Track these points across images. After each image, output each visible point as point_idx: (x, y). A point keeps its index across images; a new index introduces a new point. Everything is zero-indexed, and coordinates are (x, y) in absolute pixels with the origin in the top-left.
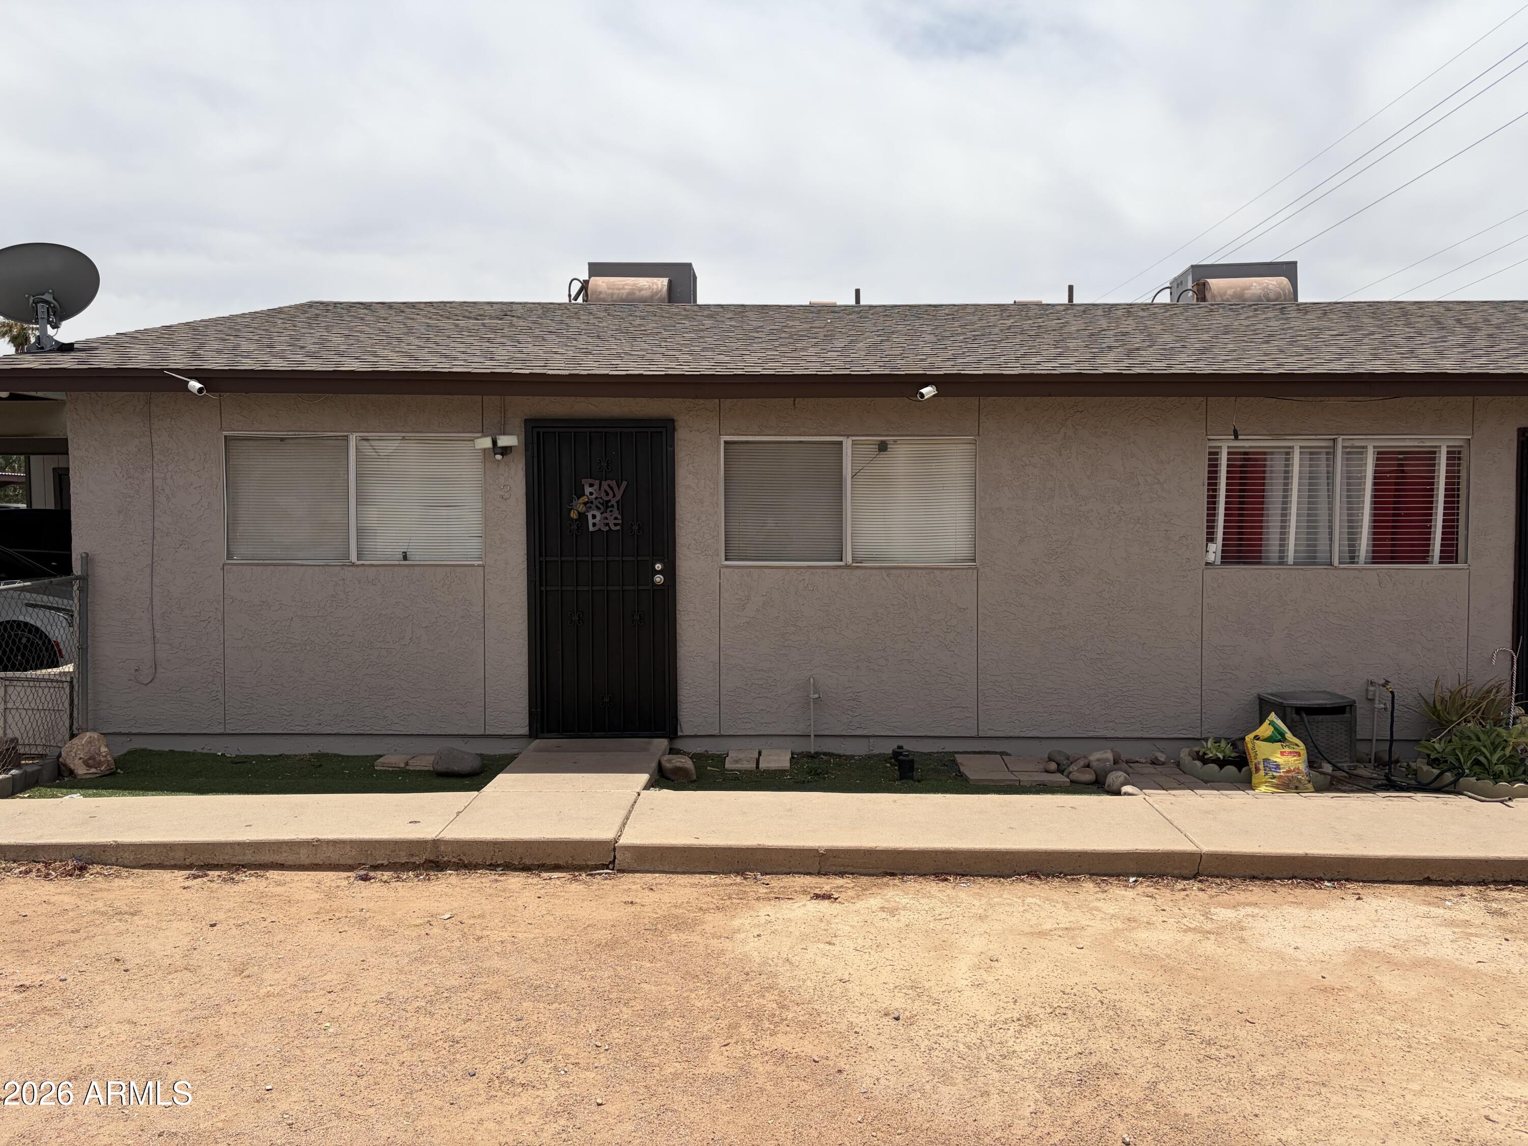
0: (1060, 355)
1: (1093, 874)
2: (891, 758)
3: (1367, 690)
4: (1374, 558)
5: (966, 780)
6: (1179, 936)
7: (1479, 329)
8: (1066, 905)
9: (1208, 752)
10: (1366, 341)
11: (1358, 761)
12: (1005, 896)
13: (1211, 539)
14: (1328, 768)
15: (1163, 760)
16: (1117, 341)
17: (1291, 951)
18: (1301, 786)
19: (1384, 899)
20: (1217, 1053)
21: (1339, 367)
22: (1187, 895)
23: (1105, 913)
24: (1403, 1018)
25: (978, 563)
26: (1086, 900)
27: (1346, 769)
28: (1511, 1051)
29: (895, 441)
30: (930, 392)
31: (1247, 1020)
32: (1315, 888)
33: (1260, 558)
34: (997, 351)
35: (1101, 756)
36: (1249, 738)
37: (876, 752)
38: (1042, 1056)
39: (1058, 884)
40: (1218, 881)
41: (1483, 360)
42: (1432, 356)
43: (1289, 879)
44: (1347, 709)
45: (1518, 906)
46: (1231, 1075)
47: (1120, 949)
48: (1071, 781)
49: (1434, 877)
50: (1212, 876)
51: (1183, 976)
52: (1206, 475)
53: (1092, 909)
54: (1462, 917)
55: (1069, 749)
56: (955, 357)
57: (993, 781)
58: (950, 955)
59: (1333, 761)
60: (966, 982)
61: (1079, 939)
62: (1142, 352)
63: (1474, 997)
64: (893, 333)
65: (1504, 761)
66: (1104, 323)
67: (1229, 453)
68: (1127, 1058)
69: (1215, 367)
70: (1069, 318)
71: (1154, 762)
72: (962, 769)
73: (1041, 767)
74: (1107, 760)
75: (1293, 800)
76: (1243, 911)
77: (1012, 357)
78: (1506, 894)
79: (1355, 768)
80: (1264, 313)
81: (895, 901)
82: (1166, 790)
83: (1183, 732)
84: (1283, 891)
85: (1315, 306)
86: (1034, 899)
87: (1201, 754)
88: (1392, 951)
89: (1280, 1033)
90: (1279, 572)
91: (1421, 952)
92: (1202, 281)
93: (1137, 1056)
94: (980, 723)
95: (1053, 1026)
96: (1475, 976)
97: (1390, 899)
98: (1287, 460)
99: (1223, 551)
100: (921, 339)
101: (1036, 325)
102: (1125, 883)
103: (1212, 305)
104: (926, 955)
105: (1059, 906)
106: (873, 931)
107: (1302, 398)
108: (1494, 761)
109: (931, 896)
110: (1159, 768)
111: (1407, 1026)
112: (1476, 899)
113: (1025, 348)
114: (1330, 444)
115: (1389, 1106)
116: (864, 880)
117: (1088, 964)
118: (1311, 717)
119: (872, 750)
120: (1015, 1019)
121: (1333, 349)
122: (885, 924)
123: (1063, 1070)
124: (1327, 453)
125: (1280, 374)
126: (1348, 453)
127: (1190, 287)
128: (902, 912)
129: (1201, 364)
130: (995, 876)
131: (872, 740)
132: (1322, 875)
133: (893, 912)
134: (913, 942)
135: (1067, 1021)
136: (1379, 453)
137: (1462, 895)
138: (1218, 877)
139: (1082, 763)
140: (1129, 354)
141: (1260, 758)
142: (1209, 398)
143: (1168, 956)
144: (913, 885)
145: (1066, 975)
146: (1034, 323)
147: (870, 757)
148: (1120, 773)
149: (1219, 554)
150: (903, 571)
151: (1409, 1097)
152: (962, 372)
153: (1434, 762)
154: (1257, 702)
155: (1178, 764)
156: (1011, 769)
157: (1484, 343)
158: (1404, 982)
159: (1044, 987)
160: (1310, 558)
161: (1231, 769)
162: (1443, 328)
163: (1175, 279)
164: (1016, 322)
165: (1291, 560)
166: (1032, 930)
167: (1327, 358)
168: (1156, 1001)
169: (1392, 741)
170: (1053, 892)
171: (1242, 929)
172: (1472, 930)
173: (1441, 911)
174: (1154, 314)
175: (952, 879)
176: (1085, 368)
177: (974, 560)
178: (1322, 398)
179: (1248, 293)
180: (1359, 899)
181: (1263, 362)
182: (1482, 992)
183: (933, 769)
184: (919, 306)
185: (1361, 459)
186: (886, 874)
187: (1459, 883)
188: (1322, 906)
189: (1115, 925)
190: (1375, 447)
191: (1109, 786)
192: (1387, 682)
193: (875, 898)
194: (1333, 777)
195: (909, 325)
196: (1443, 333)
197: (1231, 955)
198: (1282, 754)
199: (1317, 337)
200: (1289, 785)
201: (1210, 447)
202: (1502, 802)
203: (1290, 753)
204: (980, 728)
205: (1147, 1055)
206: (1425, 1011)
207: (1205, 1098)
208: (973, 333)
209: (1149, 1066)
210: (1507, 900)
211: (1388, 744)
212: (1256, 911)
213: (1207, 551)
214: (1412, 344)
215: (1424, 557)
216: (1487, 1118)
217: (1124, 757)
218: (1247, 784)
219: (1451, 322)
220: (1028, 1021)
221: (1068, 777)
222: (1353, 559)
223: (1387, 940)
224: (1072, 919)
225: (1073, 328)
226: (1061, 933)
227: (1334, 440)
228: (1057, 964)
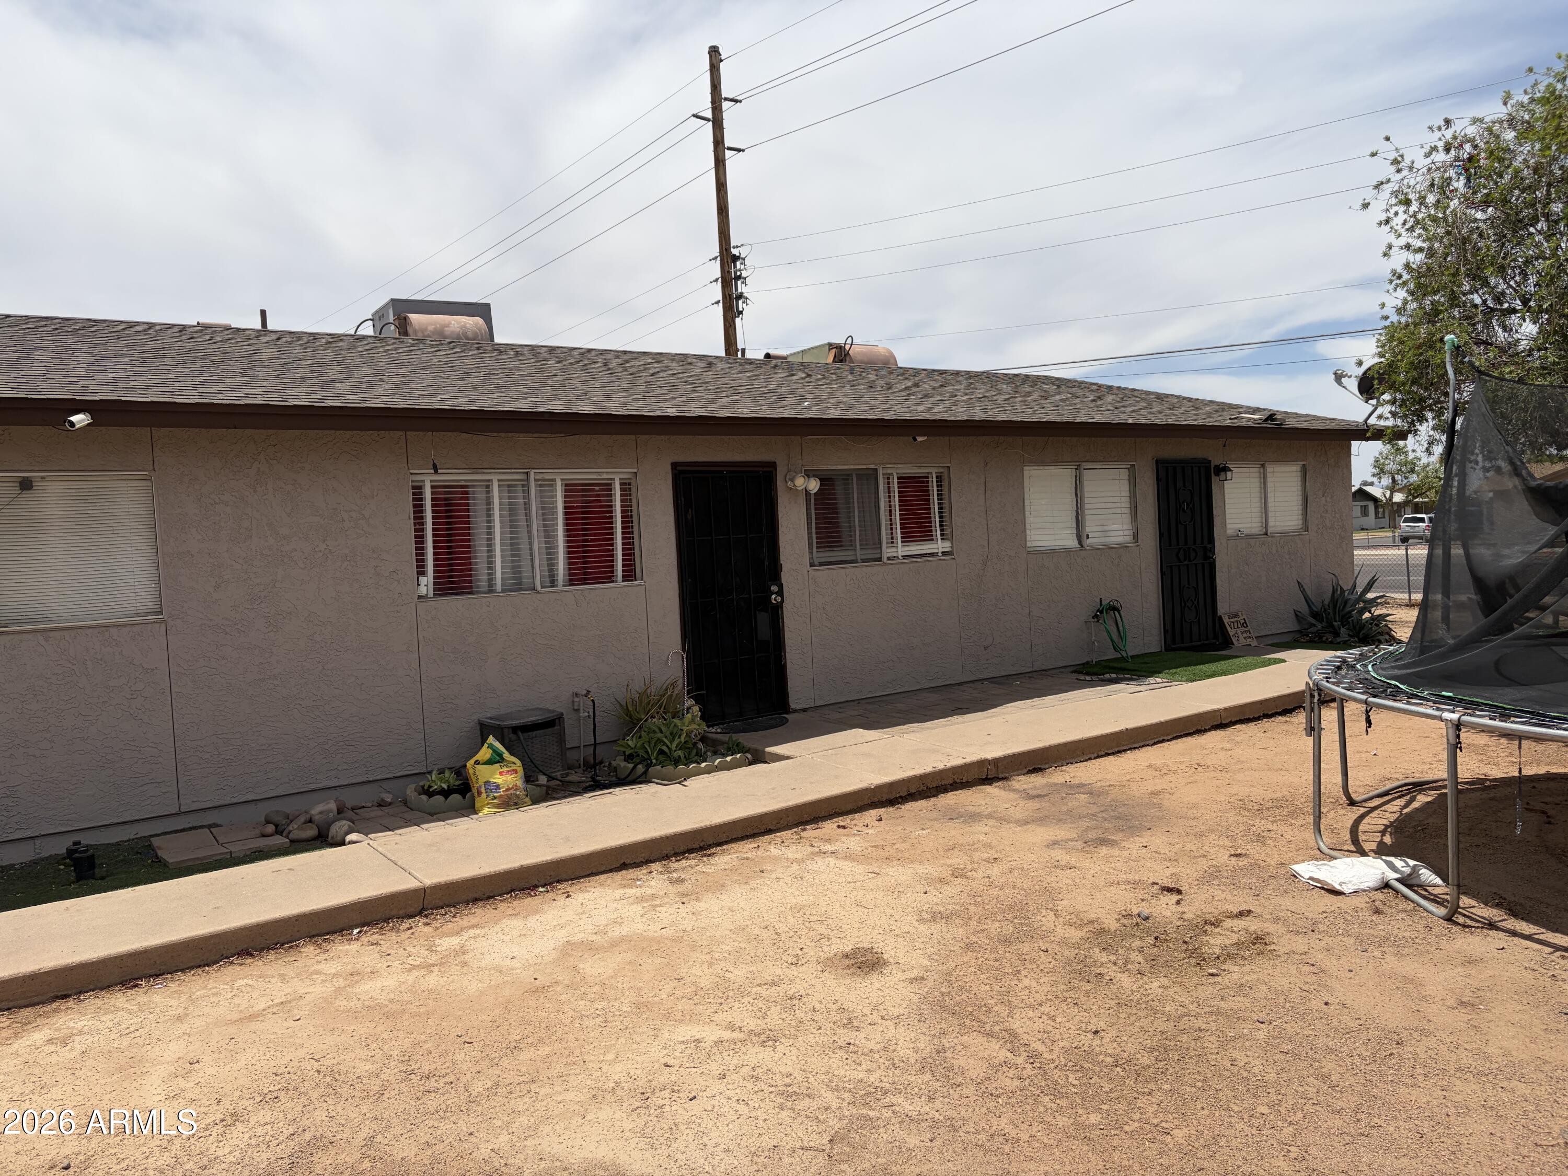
0: (246, 384)
1: (314, 936)
2: (65, 858)
3: (573, 702)
4: (570, 580)
5: (165, 865)
6: (403, 978)
7: (640, 377)
8: (283, 978)
9: (433, 784)
10: (549, 382)
11: (569, 769)
12: (210, 986)
13: (421, 572)
14: (543, 780)
15: (389, 800)
16: (312, 372)
17: (508, 962)
18: (520, 802)
19: (589, 892)
20: (436, 1085)
21: (523, 406)
22: (413, 933)
23: (326, 974)
24: (602, 997)
25: (165, 616)
26: (305, 966)
27: (559, 777)
28: (685, 999)
29: (43, 477)
30: (83, 420)
31: (466, 1042)
32: (531, 896)
33: (471, 587)
34: (170, 376)
35: (324, 807)
36: (470, 764)
37: (45, 854)
38: (249, 1153)
39: (273, 957)
40: (443, 911)
41: (640, 404)
42: (602, 399)
43: (508, 894)
44: (557, 721)
45: (693, 870)
46: (449, 1102)
47: (342, 1008)
48: (292, 841)
49: (628, 861)
50: (437, 908)
51: (406, 1016)
52: (412, 509)
53: (312, 974)
54: (649, 891)
55: (287, 807)
56: (115, 381)
57: (198, 859)
58: (139, 1072)
59: (547, 772)
60: (159, 1098)
61: (296, 1011)
62: (338, 385)
63: (658, 961)
64: (36, 349)
65: (681, 747)
66: (298, 352)
67: (432, 487)
68: (344, 1122)
69: (409, 402)
70: (260, 345)
71: (381, 804)
72: (160, 853)
73: (257, 832)
74: (330, 811)
75: (514, 816)
76: (465, 935)
77: (189, 383)
78: (684, 863)
79: (567, 775)
80: (463, 351)
81: (68, 1028)
82: (392, 830)
83: (408, 768)
84: (502, 906)
85: (508, 347)
86: (245, 980)
87: (426, 788)
88: (594, 937)
89: (496, 1045)
90: (488, 599)
91: (617, 932)
92: (403, 315)
93: (355, 1116)
94: (181, 797)
95: (265, 1115)
96: (659, 942)
97: (593, 890)
98: (488, 492)
99: (434, 584)
100: (73, 359)
101: (222, 350)
102: (348, 937)
103: (414, 340)
104: (109, 1080)
105: (273, 980)
106: (36, 1071)
107: (495, 434)
108: (674, 748)
109: (117, 1010)
110: (386, 809)
111: (604, 1004)
112: (661, 873)
113: (205, 375)
114: (523, 477)
115: (589, 1082)
116: (25, 1012)
117: (305, 1035)
118: (526, 735)
119: (39, 853)
120: (218, 1122)
121: (521, 389)
122: (54, 1058)
123: (273, 1158)
124: (523, 486)
125: (472, 410)
126: (541, 485)
127: (391, 321)
128: (77, 1038)
129: (396, 399)
130: (199, 966)
131: (38, 842)
132: (536, 882)
133: (64, 1042)
134: (90, 1070)
135: (279, 1104)
136: (566, 485)
137: (651, 872)
138: (442, 908)
139: (302, 819)
140: (323, 386)
141: (481, 781)
142: (408, 433)
143: (391, 1001)
144: (92, 1002)
145: (279, 1055)
146: (219, 348)
147: (35, 862)
148: (344, 822)
149: (431, 586)
150: (66, 633)
151: (605, 1068)
152: (123, 399)
153: (629, 758)
154: (478, 728)
155: (405, 802)
156: (221, 842)
157: (643, 388)
158: (602, 964)
159: (253, 1076)
160: (517, 585)
161: (456, 797)
162: (611, 374)
163: (377, 312)
164: (197, 345)
165: (499, 587)
166: (242, 1015)
167: (515, 396)
168: (378, 1051)
169: (595, 745)
170: (268, 967)
171: (464, 953)
172: (658, 902)
173: (633, 891)
174: (354, 345)
175: (143, 983)
176: (274, 399)
177: (161, 613)
178: (513, 434)
179: (448, 331)
180: (568, 896)
181: (456, 398)
182: (664, 954)
183: (122, 860)
184: (75, 319)
185: (552, 491)
186: (56, 998)
187: (648, 862)
188: (536, 912)
189: (336, 985)
190: (562, 480)
191: (332, 838)
192: (589, 692)
193: (40, 1030)
194: (548, 787)
195: (59, 341)
196: (612, 378)
197: (453, 982)
198: (501, 774)
199: (507, 376)
200: (510, 803)
201: (413, 481)
202: (679, 783)
203: (508, 772)
204: (182, 802)
205: (364, 1112)
206: (619, 985)
207: (422, 1134)
208: (142, 355)
209: (367, 1122)
210: (684, 868)
211: (592, 748)
212: (478, 931)
213: (419, 585)
214: (586, 387)
215: (610, 577)
216: (666, 1065)
217: (349, 804)
218: (471, 809)
219: (620, 369)
220: (236, 1117)
221: (287, 837)
222: (553, 583)
223: (590, 928)
224: (289, 990)
225: (264, 357)
226: (275, 1010)
227: (527, 473)
228: (269, 1045)
